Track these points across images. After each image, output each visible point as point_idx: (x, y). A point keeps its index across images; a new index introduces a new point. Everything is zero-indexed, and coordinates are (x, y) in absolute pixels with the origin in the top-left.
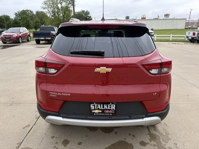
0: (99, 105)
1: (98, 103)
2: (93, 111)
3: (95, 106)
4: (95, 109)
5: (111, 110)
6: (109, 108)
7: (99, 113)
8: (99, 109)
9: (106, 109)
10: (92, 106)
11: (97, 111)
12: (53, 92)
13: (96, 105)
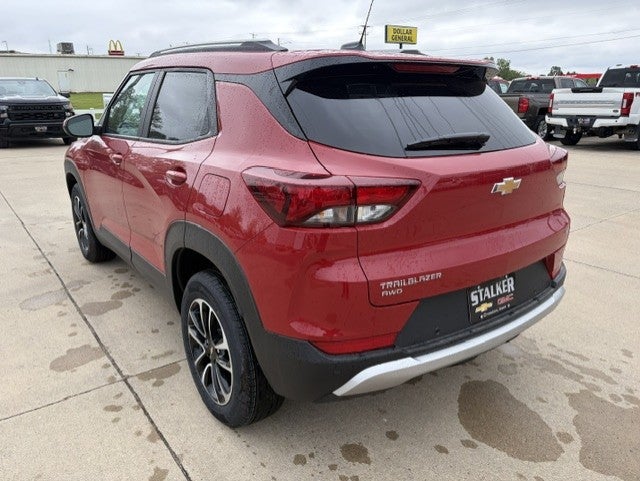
0: (487, 289)
1: (483, 286)
2: (477, 310)
3: (478, 294)
4: (480, 304)
5: (507, 294)
6: (504, 291)
7: (489, 310)
8: (487, 300)
9: (501, 296)
10: (474, 298)
11: (483, 308)
12: (392, 279)
13: (481, 291)
